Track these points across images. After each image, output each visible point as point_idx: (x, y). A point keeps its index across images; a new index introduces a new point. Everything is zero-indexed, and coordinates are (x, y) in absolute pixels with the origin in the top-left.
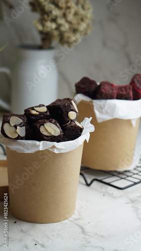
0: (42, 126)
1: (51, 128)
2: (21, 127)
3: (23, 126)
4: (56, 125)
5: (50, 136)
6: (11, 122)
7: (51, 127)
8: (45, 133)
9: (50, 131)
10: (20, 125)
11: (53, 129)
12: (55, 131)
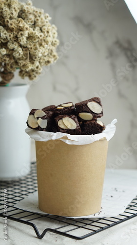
0: (61, 120)
1: (68, 123)
2: (43, 119)
3: (46, 119)
4: (74, 120)
5: (66, 129)
6: (35, 114)
7: (68, 121)
8: (62, 126)
9: (66, 124)
10: (43, 118)
11: (70, 123)
12: (72, 125)
